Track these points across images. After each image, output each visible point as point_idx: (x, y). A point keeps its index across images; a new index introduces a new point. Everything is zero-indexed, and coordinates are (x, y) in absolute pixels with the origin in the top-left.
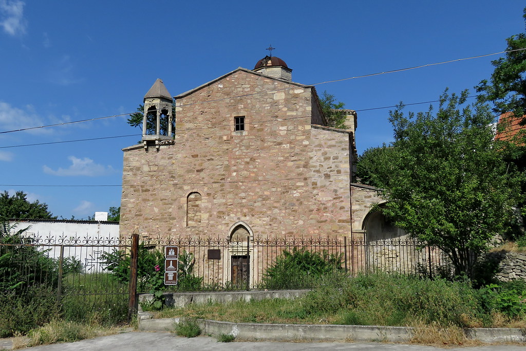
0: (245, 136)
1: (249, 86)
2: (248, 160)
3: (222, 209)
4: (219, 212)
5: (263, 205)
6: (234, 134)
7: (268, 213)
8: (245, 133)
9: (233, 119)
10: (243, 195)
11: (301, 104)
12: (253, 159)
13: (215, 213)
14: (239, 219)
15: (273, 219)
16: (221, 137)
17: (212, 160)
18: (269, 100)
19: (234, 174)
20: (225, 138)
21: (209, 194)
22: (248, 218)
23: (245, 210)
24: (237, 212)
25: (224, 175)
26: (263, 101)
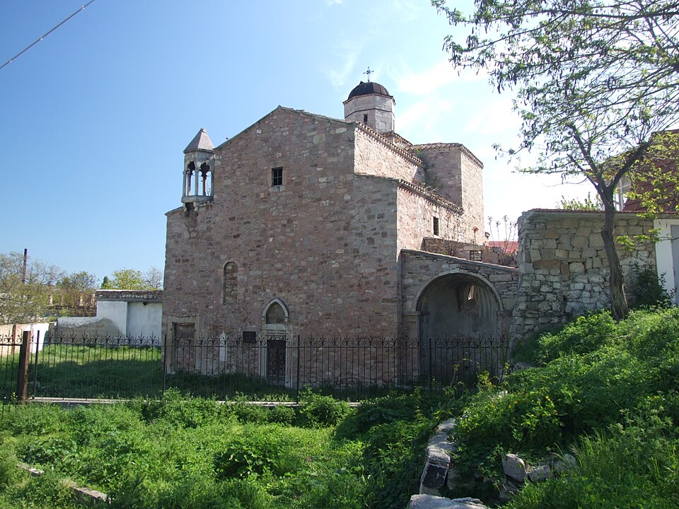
0: (283, 191)
1: (287, 129)
2: (285, 222)
3: (258, 282)
4: (255, 286)
5: (299, 278)
6: (271, 190)
7: (305, 288)
8: (282, 188)
9: (270, 171)
10: (279, 265)
11: (343, 147)
12: (290, 221)
13: (251, 288)
14: (274, 295)
15: (310, 296)
16: (258, 195)
17: (249, 222)
18: (309, 145)
19: (271, 240)
20: (262, 195)
21: (245, 265)
22: (284, 294)
23: (281, 285)
24: (273, 287)
25: (260, 241)
26: (302, 146)
